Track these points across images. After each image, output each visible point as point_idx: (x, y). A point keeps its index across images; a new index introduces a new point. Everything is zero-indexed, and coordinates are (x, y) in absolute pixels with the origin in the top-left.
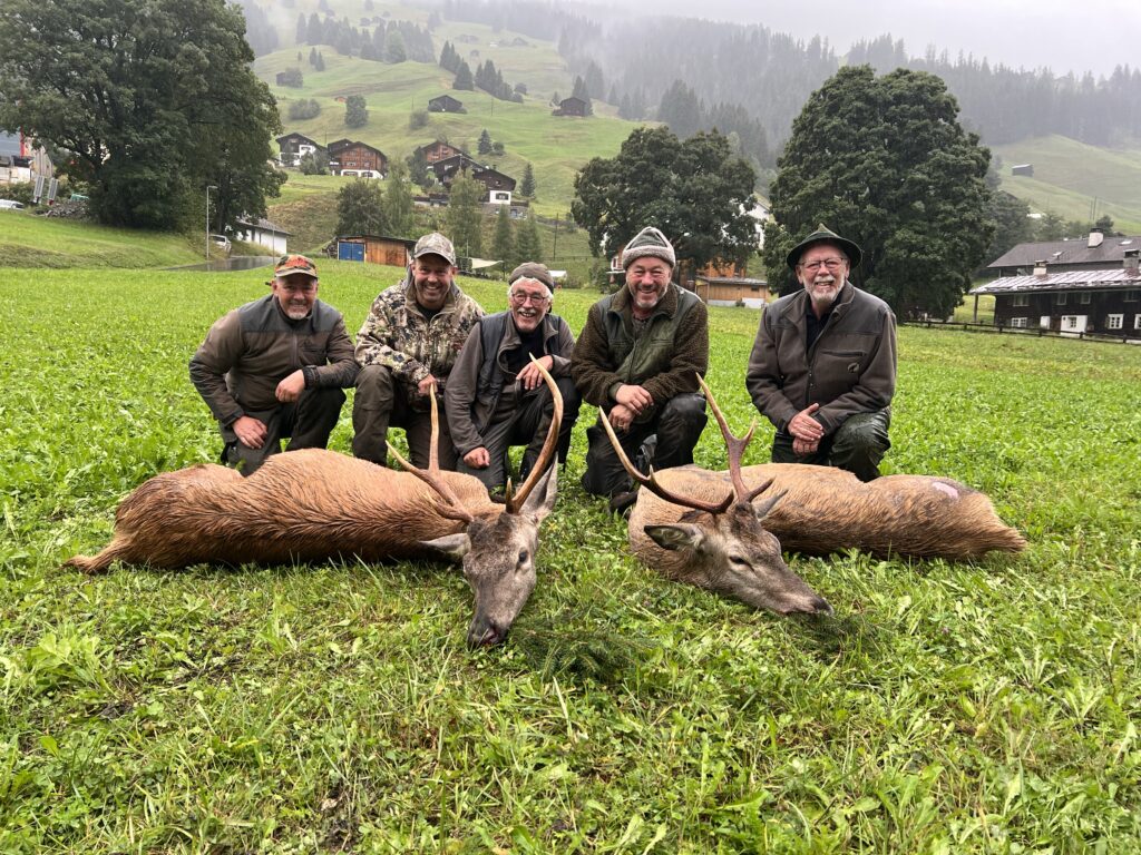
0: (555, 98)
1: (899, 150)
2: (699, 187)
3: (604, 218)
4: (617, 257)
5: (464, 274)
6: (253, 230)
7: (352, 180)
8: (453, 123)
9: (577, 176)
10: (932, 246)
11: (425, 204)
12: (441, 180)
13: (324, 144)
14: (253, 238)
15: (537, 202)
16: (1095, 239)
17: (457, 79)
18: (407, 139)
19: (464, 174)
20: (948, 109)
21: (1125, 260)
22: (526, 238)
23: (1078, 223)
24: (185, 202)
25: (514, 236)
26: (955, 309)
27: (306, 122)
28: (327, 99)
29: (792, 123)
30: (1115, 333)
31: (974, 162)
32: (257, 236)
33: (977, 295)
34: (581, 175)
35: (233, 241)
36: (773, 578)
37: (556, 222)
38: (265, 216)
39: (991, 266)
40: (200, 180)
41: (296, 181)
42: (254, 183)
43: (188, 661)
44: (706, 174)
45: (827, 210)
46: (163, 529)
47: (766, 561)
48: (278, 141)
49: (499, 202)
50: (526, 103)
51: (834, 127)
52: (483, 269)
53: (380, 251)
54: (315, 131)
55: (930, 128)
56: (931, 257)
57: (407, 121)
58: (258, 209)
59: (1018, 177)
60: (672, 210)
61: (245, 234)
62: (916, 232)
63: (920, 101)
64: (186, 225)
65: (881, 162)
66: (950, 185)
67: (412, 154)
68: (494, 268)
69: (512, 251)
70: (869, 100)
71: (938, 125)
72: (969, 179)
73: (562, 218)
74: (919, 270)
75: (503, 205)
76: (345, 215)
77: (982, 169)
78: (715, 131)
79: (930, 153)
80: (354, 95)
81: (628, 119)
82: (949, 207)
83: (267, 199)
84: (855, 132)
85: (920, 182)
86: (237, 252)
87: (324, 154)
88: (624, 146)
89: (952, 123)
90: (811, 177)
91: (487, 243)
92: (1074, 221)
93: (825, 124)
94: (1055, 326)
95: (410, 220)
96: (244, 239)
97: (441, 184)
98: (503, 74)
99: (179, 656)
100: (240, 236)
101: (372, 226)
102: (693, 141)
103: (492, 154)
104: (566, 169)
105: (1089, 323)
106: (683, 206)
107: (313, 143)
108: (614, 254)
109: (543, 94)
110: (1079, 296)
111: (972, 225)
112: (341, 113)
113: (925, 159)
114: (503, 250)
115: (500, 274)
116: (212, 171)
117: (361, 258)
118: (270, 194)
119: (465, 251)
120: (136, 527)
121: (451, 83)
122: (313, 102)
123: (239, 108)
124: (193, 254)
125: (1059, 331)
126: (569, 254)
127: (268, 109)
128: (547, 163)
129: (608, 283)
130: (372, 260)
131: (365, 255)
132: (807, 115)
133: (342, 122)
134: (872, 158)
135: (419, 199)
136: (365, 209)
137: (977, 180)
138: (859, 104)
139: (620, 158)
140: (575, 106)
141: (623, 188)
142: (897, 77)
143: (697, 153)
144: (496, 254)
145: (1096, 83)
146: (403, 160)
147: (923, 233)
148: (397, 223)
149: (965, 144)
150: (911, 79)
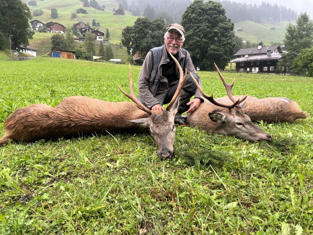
0: (114, 10)
1: (211, 23)
2: (157, 34)
3: (131, 44)
4: (135, 55)
5: (91, 61)
6: (25, 49)
7: (55, 34)
8: (84, 17)
9: (122, 31)
10: (220, 50)
11: (78, 41)
12: (82, 33)
13: (45, 23)
14: (25, 52)
15: (111, 40)
16: (260, 47)
17: (84, 4)
18: (71, 21)
19: (89, 31)
20: (222, 12)
21: (267, 53)
22: (108, 50)
23: (255, 44)
24: (3, 40)
25: (105, 50)
26: (226, 67)
27: (39, 16)
28: (45, 10)
29: (182, 16)
30: (265, 72)
31: (230, 26)
32: (26, 51)
33: (231, 63)
34: (124, 31)
35: (19, 52)
36: (252, 129)
37: (117, 45)
38: (28, 45)
39: (234, 55)
40: (7, 34)
41: (38, 34)
42: (24, 35)
43: (50, 175)
44: (159, 31)
45: (193, 40)
46: (25, 127)
47: (249, 123)
48: (30, 22)
49: (100, 40)
50: (105, 11)
51: (193, 17)
52: (96, 59)
53: (65, 54)
54: (42, 19)
55: (219, 17)
56: (220, 52)
57: (70, 16)
58: (26, 42)
59: (239, 32)
60: (150, 41)
61: (23, 50)
62: (216, 46)
63: (216, 10)
64: (4, 48)
65: (206, 27)
66: (224, 33)
67: (73, 26)
68: (100, 59)
69: (104, 54)
70: (202, 9)
71: (220, 16)
72: (229, 31)
73: (119, 44)
74: (217, 56)
75: (101, 41)
76: (54, 44)
77: (232, 29)
78: (160, 18)
79: (219, 24)
80: (53, 8)
81: (135, 16)
82: (224, 39)
83: (29, 40)
84: (199, 18)
85: (216, 32)
86: (20, 56)
87: (45, 26)
88: (135, 23)
89: (224, 16)
90: (188, 31)
91: (97, 52)
92: (253, 43)
93: (191, 16)
94: (251, 71)
95: (74, 45)
96: (22, 52)
97: (82, 35)
98: (98, 2)
99: (46, 173)
100: (21, 51)
101: (62, 47)
102: (155, 21)
103: (96, 26)
104: (118, 30)
105: (259, 69)
106: (153, 40)
107: (41, 23)
108: (134, 54)
109: (110, 8)
110: (256, 62)
111: (230, 44)
112: (49, 14)
113: (218, 26)
114: (102, 53)
115: (102, 60)
116: (11, 31)
117: (60, 57)
118: (30, 38)
119: (91, 54)
120: (14, 127)
121: (83, 5)
122: (40, 10)
123: (18, 11)
124: (7, 56)
125: (252, 72)
126: (121, 54)
127: (27, 11)
128: (113, 28)
129: (133, 63)
130: (63, 57)
131: (61, 56)
132: (186, 13)
133: (50, 17)
134: (204, 25)
135: (76, 39)
136: (60, 42)
137: (231, 31)
138: (199, 10)
139: (134, 26)
140: (120, 12)
141: (136, 35)
142: (209, 3)
143: (156, 25)
144: (100, 55)
145: (257, 6)
146: (70, 28)
147: (218, 46)
148: (70, 46)
149: (227, 22)
150: (213, 3)
